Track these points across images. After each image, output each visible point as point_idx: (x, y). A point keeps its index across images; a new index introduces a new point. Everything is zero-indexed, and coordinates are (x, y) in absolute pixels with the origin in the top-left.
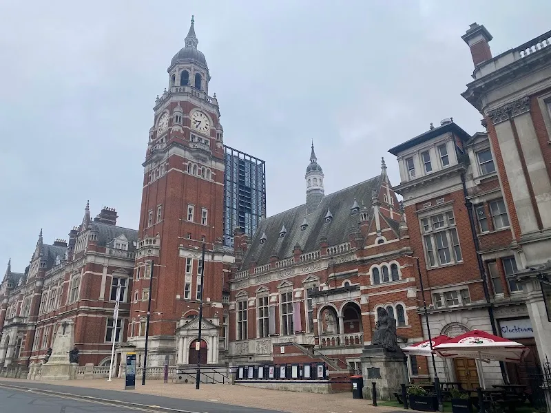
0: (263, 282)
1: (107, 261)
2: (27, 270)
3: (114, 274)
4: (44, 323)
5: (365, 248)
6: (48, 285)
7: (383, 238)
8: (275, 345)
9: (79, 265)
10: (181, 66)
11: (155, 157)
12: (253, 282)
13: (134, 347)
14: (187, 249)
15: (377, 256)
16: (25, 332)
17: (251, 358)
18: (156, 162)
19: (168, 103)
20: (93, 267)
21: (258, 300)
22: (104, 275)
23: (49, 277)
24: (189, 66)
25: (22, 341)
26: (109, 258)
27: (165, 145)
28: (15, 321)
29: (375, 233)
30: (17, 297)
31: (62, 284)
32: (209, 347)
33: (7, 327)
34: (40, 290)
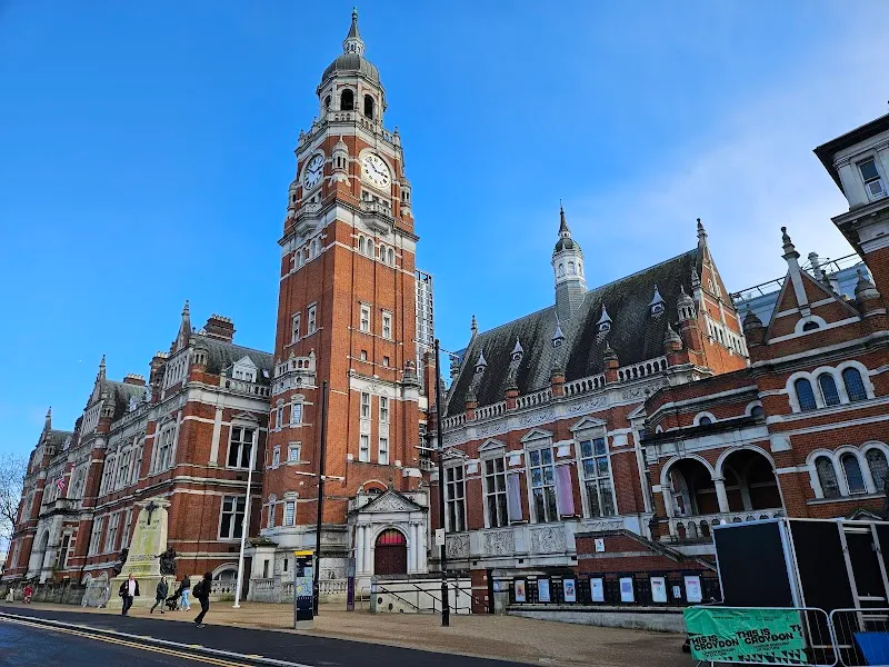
0: (491, 432)
1: (221, 397)
2: (79, 422)
3: (233, 422)
4: (109, 509)
5: (772, 341)
6: (116, 446)
7: (816, 319)
8: (579, 537)
9: (173, 407)
10: (340, 81)
11: (301, 227)
12: (472, 434)
13: (275, 545)
14: (362, 376)
15: (803, 355)
16: (75, 525)
17: (475, 563)
18: (304, 236)
19: (321, 140)
20: (199, 408)
21: (483, 464)
22: (218, 422)
23: (116, 433)
24: (353, 81)
25: (71, 538)
26: (226, 394)
27: (319, 206)
28: (59, 505)
29: (795, 310)
30: (61, 467)
31: (142, 441)
32: (411, 543)
33: (44, 516)
34: (102, 453)
